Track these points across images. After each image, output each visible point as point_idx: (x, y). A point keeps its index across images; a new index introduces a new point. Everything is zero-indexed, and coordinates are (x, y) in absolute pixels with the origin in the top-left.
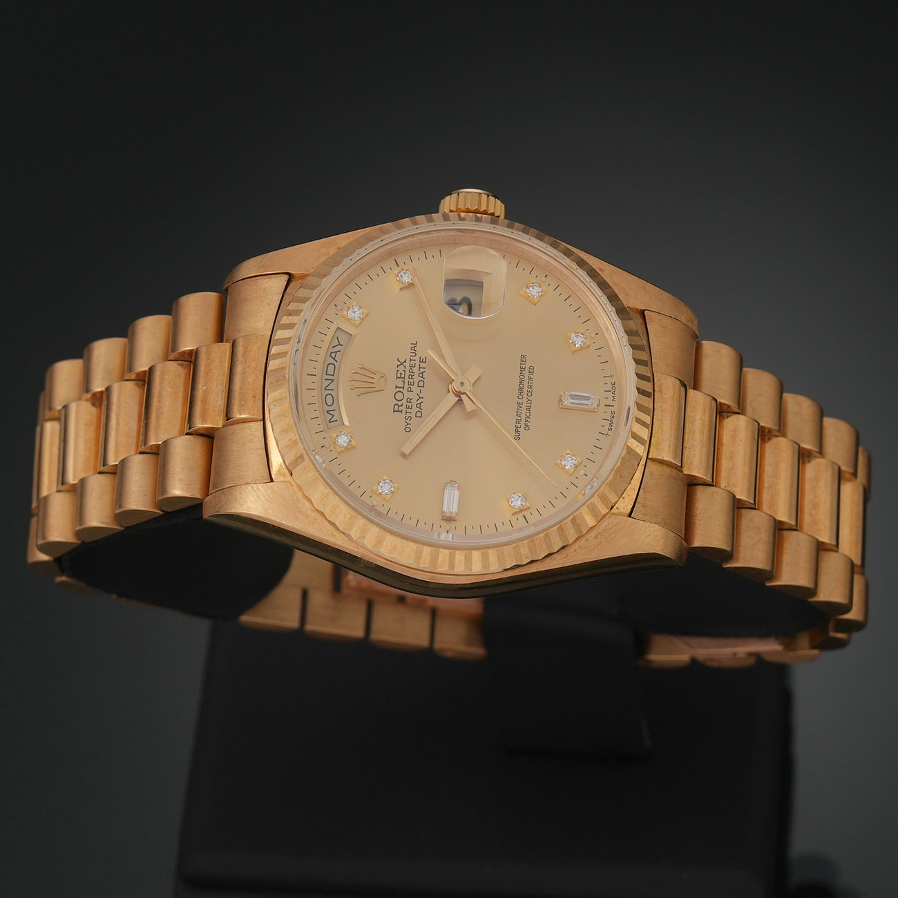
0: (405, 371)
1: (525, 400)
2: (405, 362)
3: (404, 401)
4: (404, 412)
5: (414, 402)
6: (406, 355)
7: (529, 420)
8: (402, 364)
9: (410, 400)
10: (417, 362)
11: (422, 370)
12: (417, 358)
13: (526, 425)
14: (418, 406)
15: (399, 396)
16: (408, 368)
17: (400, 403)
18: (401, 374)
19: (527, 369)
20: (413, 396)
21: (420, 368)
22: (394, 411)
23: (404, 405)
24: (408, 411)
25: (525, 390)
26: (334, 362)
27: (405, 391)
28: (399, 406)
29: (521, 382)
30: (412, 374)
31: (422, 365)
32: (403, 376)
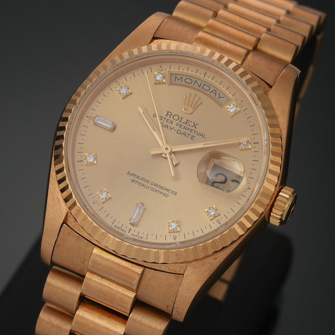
0: (190, 126)
1: (149, 185)
2: (195, 128)
3: (172, 119)
4: (166, 117)
5: (170, 125)
6: (199, 129)
7: (137, 183)
8: (195, 126)
9: (171, 122)
10: (192, 134)
11: (187, 135)
12: (195, 135)
13: (134, 181)
14: (167, 126)
15: (176, 118)
16: (191, 128)
17: (172, 116)
18: (189, 123)
19: (167, 193)
20: (173, 125)
21: (189, 134)
22: (168, 112)
23: (169, 119)
24: (166, 120)
25: (156, 188)
26: (210, 91)
27: (178, 122)
28: (170, 115)
29: (161, 187)
30: (186, 129)
31: (190, 137)
32: (187, 123)
